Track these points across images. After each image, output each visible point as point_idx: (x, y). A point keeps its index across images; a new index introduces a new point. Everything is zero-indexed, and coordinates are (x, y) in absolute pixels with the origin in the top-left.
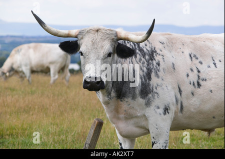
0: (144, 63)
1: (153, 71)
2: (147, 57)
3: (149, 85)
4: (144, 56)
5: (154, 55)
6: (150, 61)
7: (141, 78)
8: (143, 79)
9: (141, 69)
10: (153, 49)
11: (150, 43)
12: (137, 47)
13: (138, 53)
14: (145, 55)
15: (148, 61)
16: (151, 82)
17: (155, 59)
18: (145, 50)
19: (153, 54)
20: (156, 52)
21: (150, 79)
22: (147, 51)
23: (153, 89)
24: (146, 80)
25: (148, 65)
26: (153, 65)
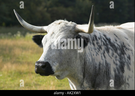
0: (116, 57)
1: (126, 64)
2: (119, 52)
3: (122, 77)
4: (116, 51)
5: (125, 50)
6: (122, 56)
7: (115, 71)
8: (117, 72)
9: (114, 63)
10: (122, 44)
11: (118, 39)
12: (108, 43)
13: (110, 48)
14: (117, 49)
15: (120, 55)
16: (124, 74)
17: (125, 54)
18: (116, 45)
19: (123, 49)
20: (125, 47)
21: (123, 71)
22: (118, 46)
23: (125, 80)
24: (119, 73)
25: (121, 59)
26: (125, 59)
